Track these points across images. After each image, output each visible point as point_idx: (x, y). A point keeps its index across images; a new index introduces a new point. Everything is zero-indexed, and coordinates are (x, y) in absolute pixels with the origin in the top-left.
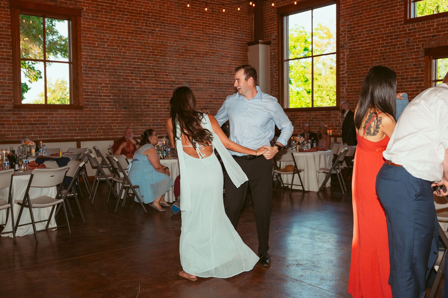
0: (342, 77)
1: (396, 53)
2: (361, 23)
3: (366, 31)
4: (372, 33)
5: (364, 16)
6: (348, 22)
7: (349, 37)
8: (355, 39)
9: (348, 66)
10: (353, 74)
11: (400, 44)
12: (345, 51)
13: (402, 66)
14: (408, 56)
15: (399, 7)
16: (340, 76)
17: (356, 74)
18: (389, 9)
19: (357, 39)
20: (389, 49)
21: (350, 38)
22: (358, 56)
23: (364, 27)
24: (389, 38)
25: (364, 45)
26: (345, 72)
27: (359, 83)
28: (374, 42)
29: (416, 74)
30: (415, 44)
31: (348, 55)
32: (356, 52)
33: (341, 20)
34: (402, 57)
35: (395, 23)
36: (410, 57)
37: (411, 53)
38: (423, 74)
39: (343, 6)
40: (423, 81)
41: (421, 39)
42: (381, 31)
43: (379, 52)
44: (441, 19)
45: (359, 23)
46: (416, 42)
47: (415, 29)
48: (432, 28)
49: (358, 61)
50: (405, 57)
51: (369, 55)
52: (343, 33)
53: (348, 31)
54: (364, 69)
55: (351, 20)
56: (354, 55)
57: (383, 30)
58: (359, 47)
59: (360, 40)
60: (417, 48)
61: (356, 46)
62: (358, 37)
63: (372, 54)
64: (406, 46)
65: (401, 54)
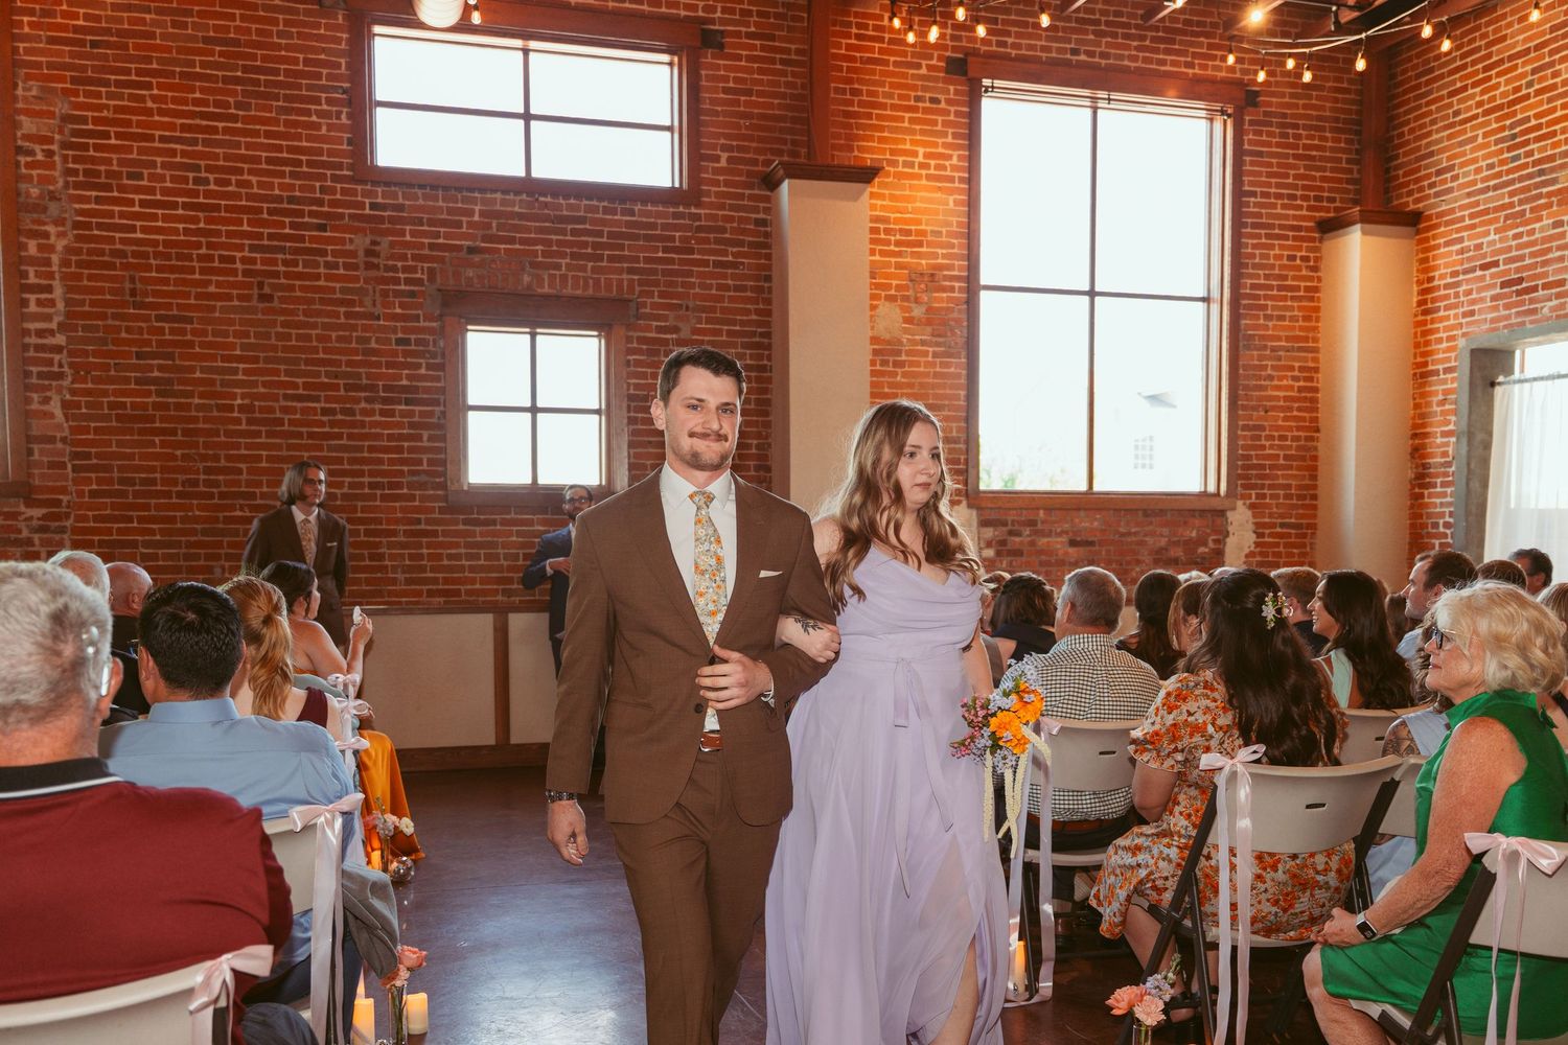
0: (39, 348)
1: (322, 283)
2: (139, 124)
3: (164, 165)
4: (197, 181)
5: (154, 98)
6: (66, 105)
7: (69, 172)
8: (107, 188)
9: (68, 302)
10: (104, 342)
11: (335, 253)
12: (51, 229)
13: (348, 340)
14: (374, 305)
15: (325, 107)
16: (27, 340)
17: (116, 342)
18: (280, 103)
19: (122, 188)
20: (286, 263)
21: (81, 178)
22: (125, 267)
23: (157, 145)
24: (287, 220)
25: (160, 224)
26: (54, 326)
27: (138, 381)
28: (209, 221)
29: (409, 377)
30: (400, 264)
31: (68, 250)
32: (118, 246)
33: (20, 84)
34: (350, 303)
35: (310, 164)
36: (379, 310)
37: (385, 294)
38: (438, 379)
39: (30, 24)
40: (439, 405)
41: (426, 252)
42: (248, 184)
43: (239, 265)
44: (498, 196)
45: (129, 123)
46: (404, 257)
47: (400, 208)
48: (464, 219)
49: (127, 285)
50: (361, 304)
51: (192, 271)
52: (37, 148)
53: (65, 145)
54: (167, 325)
55: (81, 99)
56: (106, 258)
57: (254, 179)
58: (133, 229)
59: (137, 197)
60: (408, 281)
61: (117, 221)
62: (125, 182)
63: (203, 271)
64: (362, 266)
65: (343, 291)
